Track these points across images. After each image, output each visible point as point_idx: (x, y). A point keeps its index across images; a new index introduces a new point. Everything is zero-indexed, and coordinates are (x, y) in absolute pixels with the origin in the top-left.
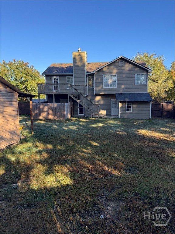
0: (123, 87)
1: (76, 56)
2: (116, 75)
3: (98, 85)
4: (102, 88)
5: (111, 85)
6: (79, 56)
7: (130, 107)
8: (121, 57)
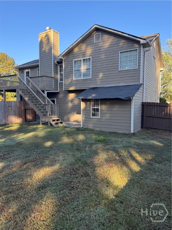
0: (101, 75)
1: (43, 38)
2: (91, 57)
3: (67, 77)
4: (72, 80)
5: (84, 76)
6: (46, 37)
7: (98, 110)
8: (96, 26)
